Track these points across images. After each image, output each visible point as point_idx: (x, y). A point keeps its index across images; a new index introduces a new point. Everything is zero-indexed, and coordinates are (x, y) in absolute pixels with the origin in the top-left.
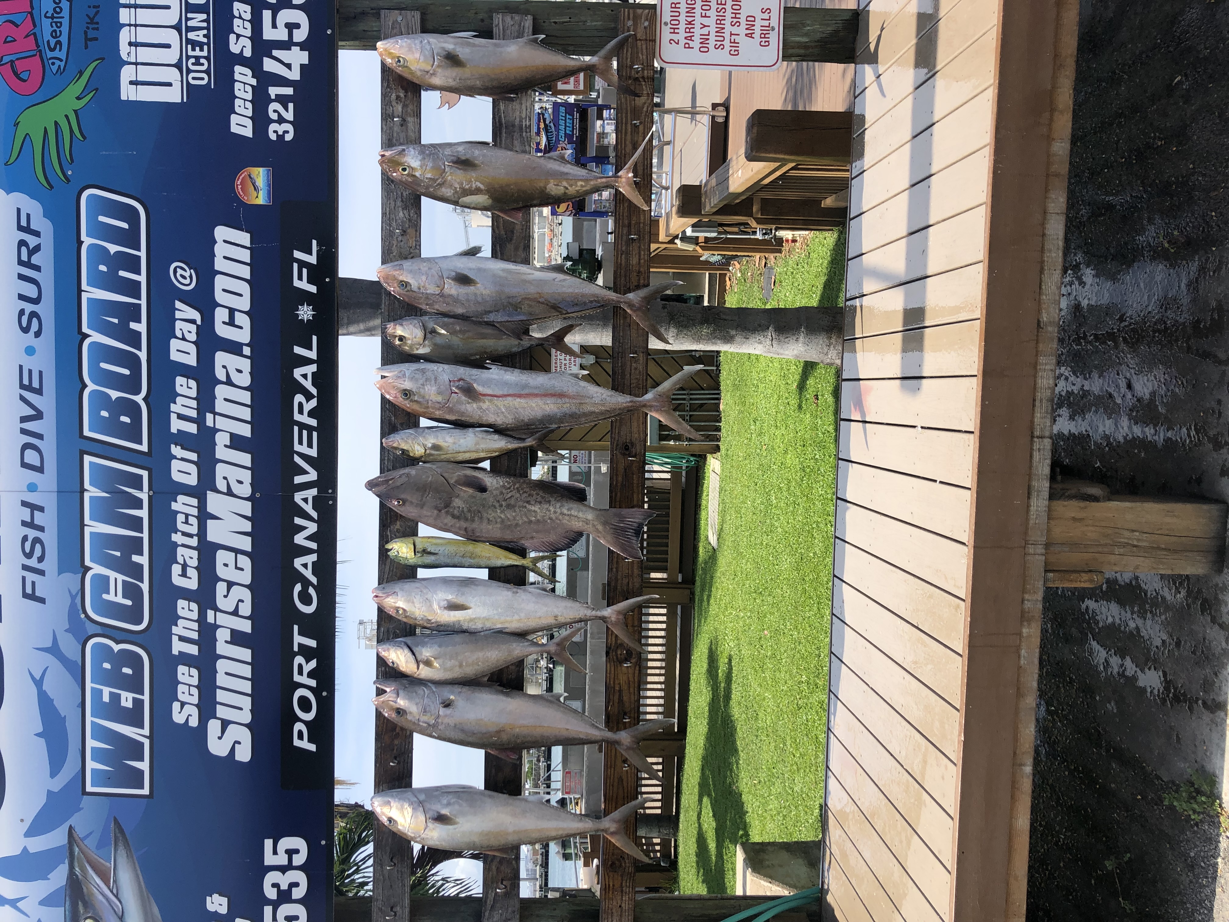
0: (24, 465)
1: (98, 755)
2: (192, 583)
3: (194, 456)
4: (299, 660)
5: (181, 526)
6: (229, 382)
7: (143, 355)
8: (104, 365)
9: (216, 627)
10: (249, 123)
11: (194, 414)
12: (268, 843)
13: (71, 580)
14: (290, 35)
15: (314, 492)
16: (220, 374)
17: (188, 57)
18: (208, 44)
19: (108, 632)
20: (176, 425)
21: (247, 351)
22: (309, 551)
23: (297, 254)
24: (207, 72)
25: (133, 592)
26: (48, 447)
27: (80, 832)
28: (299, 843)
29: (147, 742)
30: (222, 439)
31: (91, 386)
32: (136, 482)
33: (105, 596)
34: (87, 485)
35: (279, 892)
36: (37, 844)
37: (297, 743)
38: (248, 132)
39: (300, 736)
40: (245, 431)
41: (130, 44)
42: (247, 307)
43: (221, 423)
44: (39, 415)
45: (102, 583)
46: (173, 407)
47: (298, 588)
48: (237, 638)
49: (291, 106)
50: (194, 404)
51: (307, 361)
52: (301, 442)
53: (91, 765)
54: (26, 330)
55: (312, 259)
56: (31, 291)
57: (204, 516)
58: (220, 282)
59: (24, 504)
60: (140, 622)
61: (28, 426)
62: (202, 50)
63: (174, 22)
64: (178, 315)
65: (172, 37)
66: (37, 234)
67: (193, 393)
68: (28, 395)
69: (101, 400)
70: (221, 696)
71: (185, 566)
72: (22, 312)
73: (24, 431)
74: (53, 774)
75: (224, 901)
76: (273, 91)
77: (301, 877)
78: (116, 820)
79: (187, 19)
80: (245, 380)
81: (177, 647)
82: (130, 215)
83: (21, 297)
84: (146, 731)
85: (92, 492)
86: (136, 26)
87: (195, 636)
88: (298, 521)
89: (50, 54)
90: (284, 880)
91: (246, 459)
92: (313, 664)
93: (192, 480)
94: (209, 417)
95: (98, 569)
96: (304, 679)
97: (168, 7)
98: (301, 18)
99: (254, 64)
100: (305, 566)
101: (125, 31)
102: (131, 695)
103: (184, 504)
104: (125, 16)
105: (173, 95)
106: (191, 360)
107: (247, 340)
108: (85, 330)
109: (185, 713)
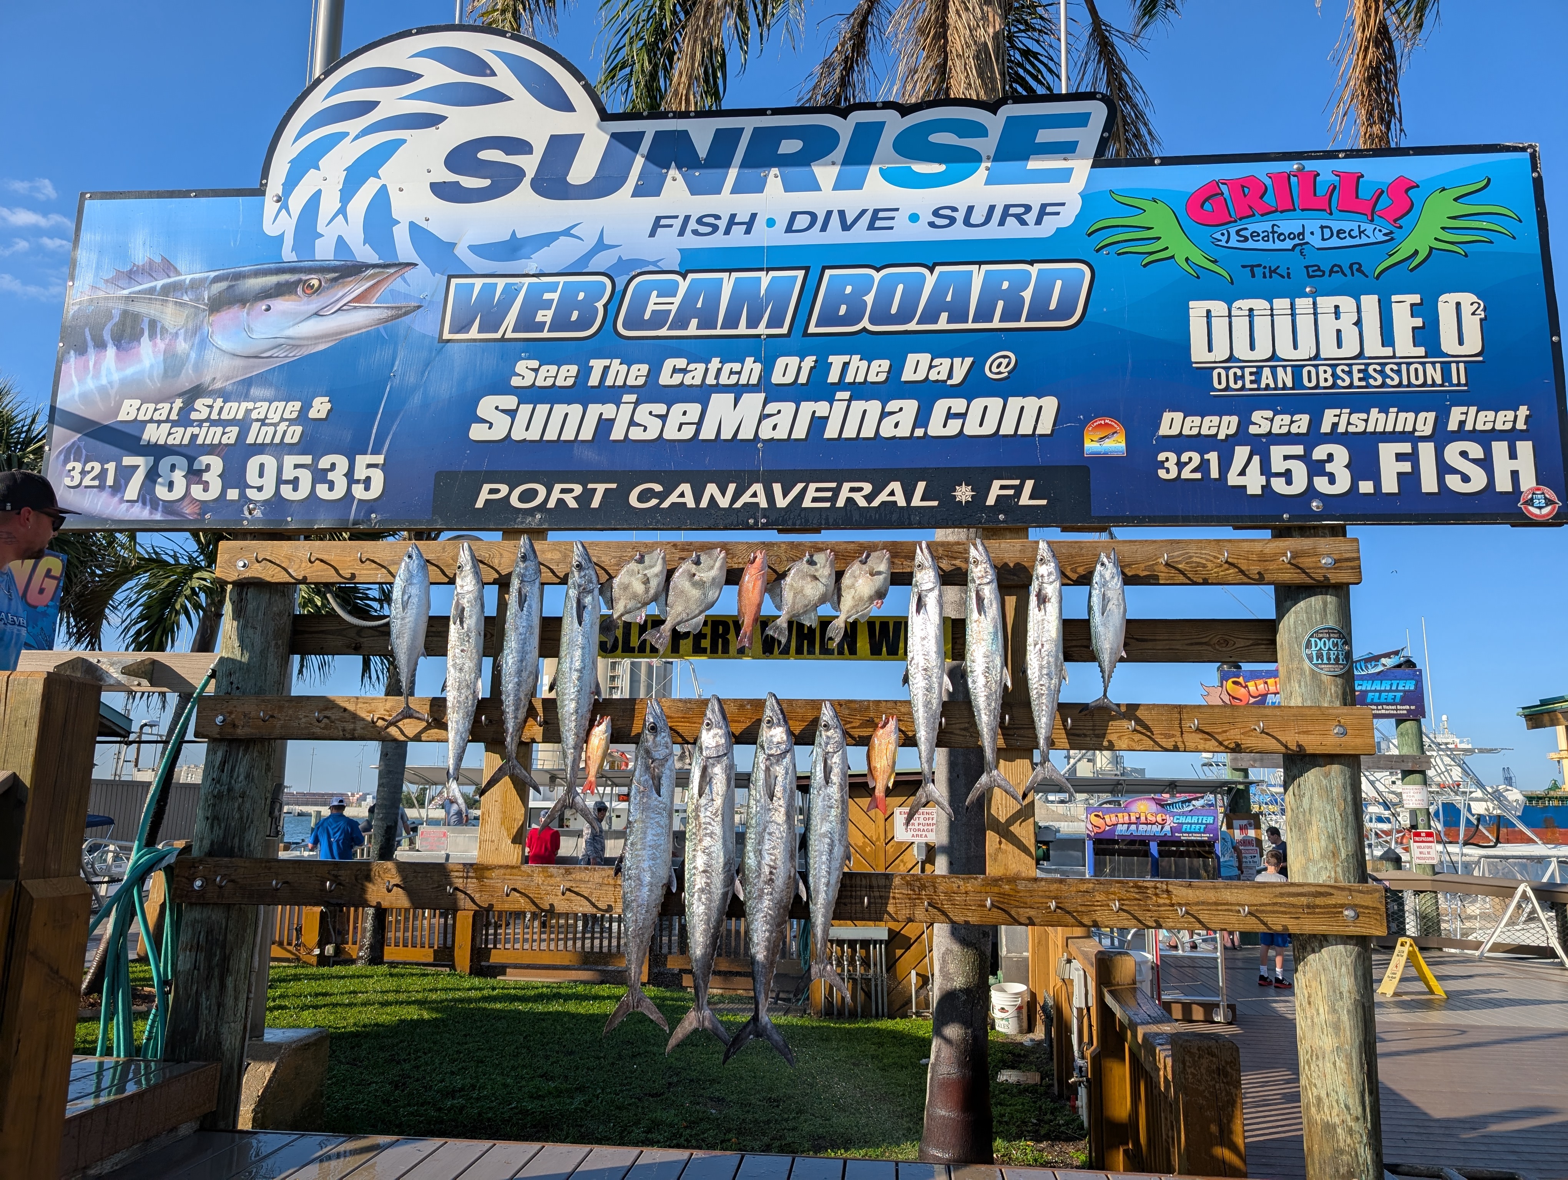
0: (794, 215)
1: (489, 290)
2: (665, 379)
3: (803, 379)
4: (578, 489)
5: (727, 367)
6: (883, 415)
7: (912, 326)
8: (900, 287)
9: (618, 403)
10: (1175, 431)
11: (849, 379)
12: (379, 459)
14: (1278, 475)
15: (764, 504)
16: (892, 406)
18: (1258, 389)
19: (617, 297)
20: (836, 361)
21: (919, 432)
22: (698, 499)
23: (1029, 484)
24: (1228, 388)
25: (659, 319)
26: (814, 237)
27: (409, 273)
28: (376, 489)
29: (498, 335)
30: (821, 408)
31: (877, 276)
32: (776, 322)
33: (655, 293)
34: (772, 274)
35: (326, 471)
36: (401, 235)
37: (486, 487)
38: (1164, 430)
39: (492, 491)
40: (831, 432)
41: (1251, 310)
42: (967, 431)
43: (839, 408)
44: (846, 227)
45: (669, 291)
46: (856, 358)
47: (658, 488)
48: (605, 425)
49: (1198, 476)
50: (860, 379)
51: (909, 496)
52: (818, 490)
53: (479, 283)
54: (936, 213)
55: (1025, 500)
56: (977, 217)
57: (738, 391)
58: (995, 404)
59: (754, 216)
60: (625, 326)
61: (835, 217)
62: (1252, 382)
63: (1279, 353)
64: (957, 361)
65: (1263, 351)
66: (1039, 222)
67: (872, 378)
68: (867, 217)
69: (863, 286)
70: (542, 409)
71: (684, 371)
73: (829, 214)
75: (323, 415)
76: (1213, 457)
77: (338, 494)
79: (1284, 367)
80: (887, 430)
81: (597, 365)
82: (1063, 312)
83: (970, 209)
84: (510, 335)
85: (765, 279)
86: (1272, 315)
87: (609, 382)
88: (732, 487)
89: (1233, 231)
90: (338, 477)
91: (800, 432)
92: (573, 504)
93: (777, 378)
94: (846, 395)
95: (683, 286)
96: (556, 494)
97: (1295, 347)
98: (1299, 485)
99: (1241, 436)
100: (682, 495)
101: (1265, 304)
102: (548, 320)
103: (751, 370)
104: (1282, 304)
105: (1199, 354)
106: (908, 375)
107: (931, 433)
108: (938, 269)
109: (525, 373)
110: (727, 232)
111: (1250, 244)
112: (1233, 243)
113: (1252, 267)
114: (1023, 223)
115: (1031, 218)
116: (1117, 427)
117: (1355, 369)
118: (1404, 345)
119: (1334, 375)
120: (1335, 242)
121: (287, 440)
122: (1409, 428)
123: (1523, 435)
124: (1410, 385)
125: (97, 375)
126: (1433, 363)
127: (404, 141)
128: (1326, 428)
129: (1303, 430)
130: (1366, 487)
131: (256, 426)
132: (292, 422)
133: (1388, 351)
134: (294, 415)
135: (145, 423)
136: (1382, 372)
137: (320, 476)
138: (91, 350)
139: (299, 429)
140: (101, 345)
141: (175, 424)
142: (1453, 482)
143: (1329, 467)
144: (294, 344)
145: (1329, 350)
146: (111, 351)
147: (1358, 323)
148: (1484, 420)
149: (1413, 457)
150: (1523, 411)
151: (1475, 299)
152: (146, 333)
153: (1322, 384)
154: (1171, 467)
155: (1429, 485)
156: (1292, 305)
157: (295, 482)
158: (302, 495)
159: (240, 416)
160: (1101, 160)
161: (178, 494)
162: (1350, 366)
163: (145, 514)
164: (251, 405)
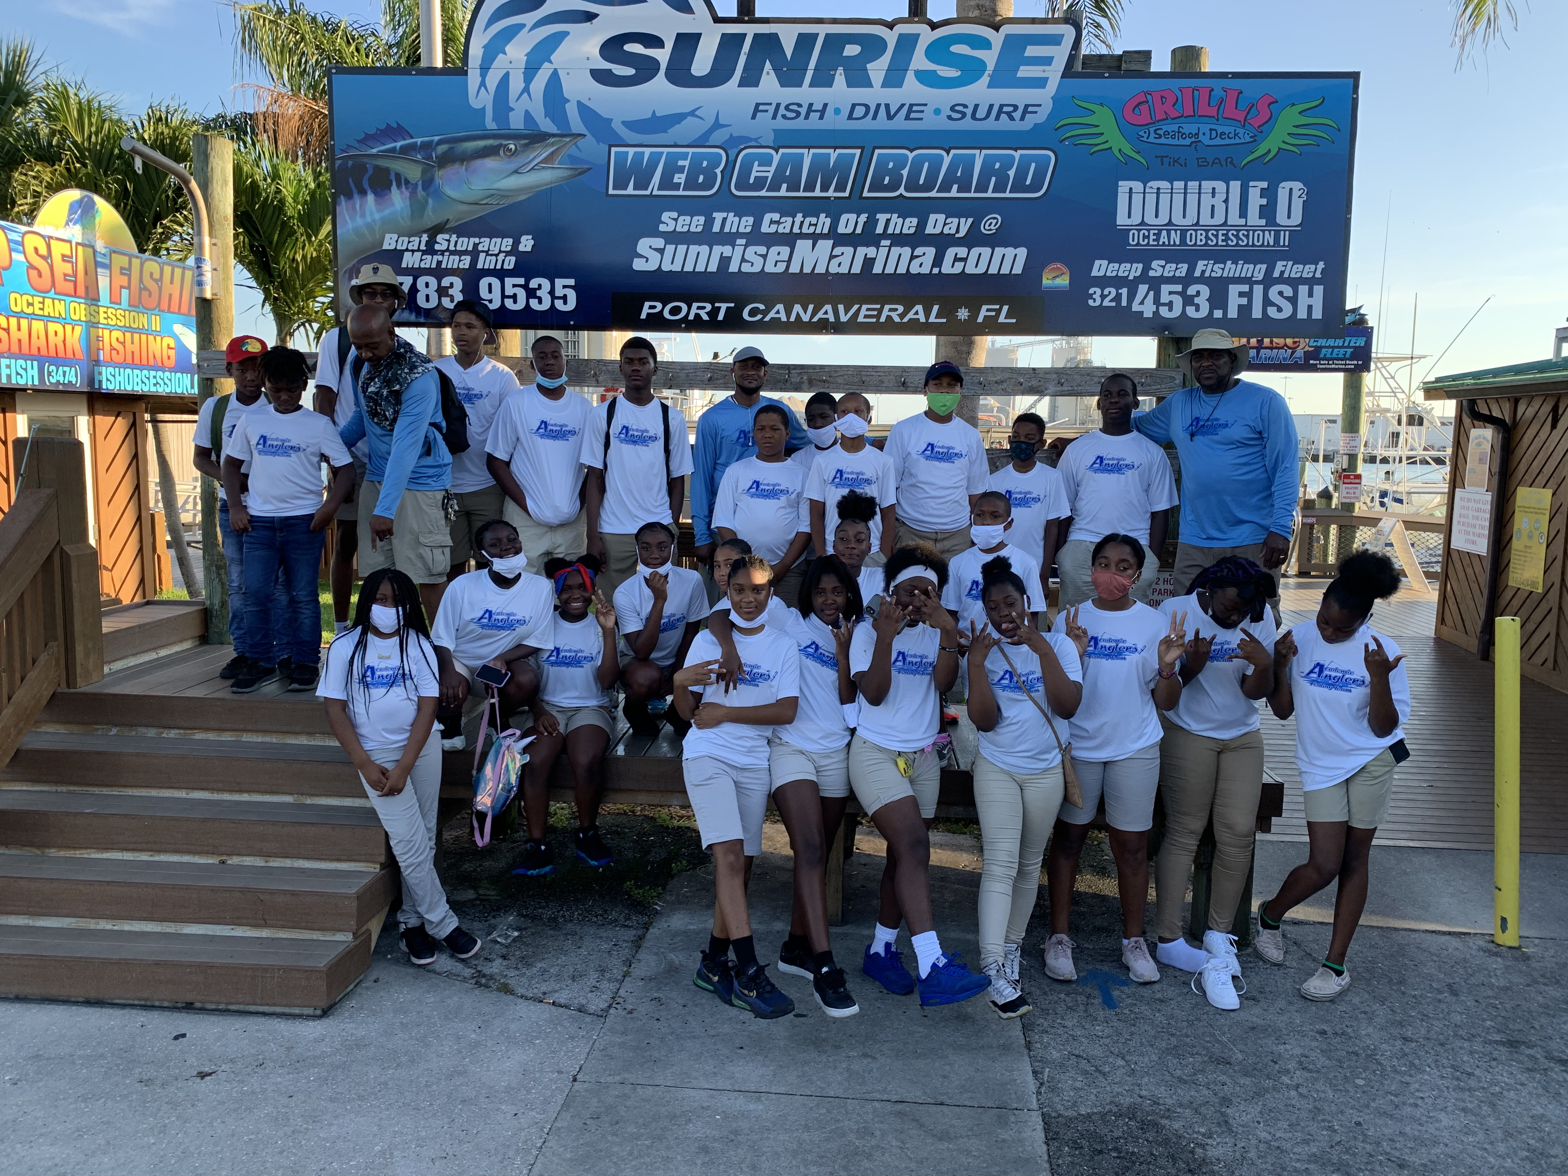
1: (639, 157)
2: (765, 228)
3: (859, 230)
4: (709, 307)
5: (807, 220)
6: (913, 257)
7: (933, 194)
8: (926, 165)
9: (733, 245)
10: (1101, 274)
11: (890, 231)
12: (571, 282)
13: (769, 140)
14: (1164, 304)
15: (832, 319)
16: (919, 251)
17: (1149, 230)
18: (1158, 245)
19: (730, 165)
20: (882, 218)
21: (936, 271)
22: (788, 315)
23: (1005, 308)
25: (760, 183)
26: (868, 124)
27: (581, 142)
28: (571, 305)
29: (648, 192)
30: (871, 252)
31: (911, 156)
32: (841, 187)
33: (756, 163)
34: (838, 151)
35: (535, 290)
36: (572, 110)
37: (647, 304)
38: (1095, 273)
39: (651, 307)
40: (877, 269)
41: (1158, 189)
42: (968, 271)
43: (883, 251)
44: (890, 117)
45: (766, 161)
46: (895, 216)
47: (762, 307)
48: (725, 261)
49: (1114, 304)
50: (897, 231)
51: (927, 316)
52: (868, 310)
53: (631, 151)
54: (952, 109)
55: (1002, 319)
56: (981, 114)
57: (815, 238)
58: (986, 251)
59: (825, 105)
60: (736, 188)
61: (883, 109)
62: (1154, 240)
63: (1174, 221)
64: (963, 220)
65: (1163, 219)
67: (905, 231)
68: (905, 110)
69: (901, 163)
70: (682, 248)
71: (778, 223)
72: (965, 106)
73: (878, 106)
74: (624, 123)
75: (529, 249)
76: (1124, 291)
77: (546, 306)
78: (589, 169)
79: (1176, 230)
80: (914, 269)
81: (718, 216)
82: (1035, 186)
83: (976, 106)
84: (655, 192)
85: (834, 155)
86: (1172, 193)
87: (727, 230)
88: (811, 307)
89: (1152, 130)
90: (544, 293)
91: (857, 269)
92: (705, 317)
93: (841, 229)
94: (888, 243)
95: (776, 158)
96: (694, 310)
97: (1184, 217)
98: (1176, 312)
99: (1144, 278)
100: (778, 312)
101: (1168, 185)
102: (682, 181)
103: (824, 222)
104: (1179, 185)
105: (1122, 219)
106: (929, 230)
107: (943, 271)
108: (953, 152)
109: (669, 221)
110: (807, 117)
111: (1163, 140)
112: (1151, 139)
113: (1162, 157)
114: (1012, 119)
115: (1017, 115)
116: (1065, 269)
117: (1220, 233)
118: (1254, 218)
119: (1207, 237)
120: (1218, 141)
121: (506, 267)
122: (1249, 275)
123: (1318, 282)
124: (1253, 245)
125: (363, 215)
126: (1270, 231)
127: (567, 33)
128: (1197, 274)
129: (1183, 274)
130: (1218, 314)
131: (482, 255)
132: (508, 254)
133: (1242, 222)
134: (509, 248)
135: (403, 251)
136: (1237, 236)
137: (531, 293)
139: (513, 259)
140: (363, 193)
141: (424, 253)
142: (1272, 312)
143: (1196, 300)
144: (503, 194)
145: (1205, 220)
146: (371, 197)
147: (1226, 201)
148: (1295, 270)
149: (1249, 295)
150: (1321, 265)
151: (1302, 186)
152: (394, 184)
153: (1199, 243)
154: (1097, 298)
155: (1257, 313)
156: (1186, 186)
157: (514, 297)
158: (520, 305)
159: (470, 248)
160: (1068, 72)
161: (433, 303)
162: (1217, 231)
163: (413, 318)
164: (477, 240)
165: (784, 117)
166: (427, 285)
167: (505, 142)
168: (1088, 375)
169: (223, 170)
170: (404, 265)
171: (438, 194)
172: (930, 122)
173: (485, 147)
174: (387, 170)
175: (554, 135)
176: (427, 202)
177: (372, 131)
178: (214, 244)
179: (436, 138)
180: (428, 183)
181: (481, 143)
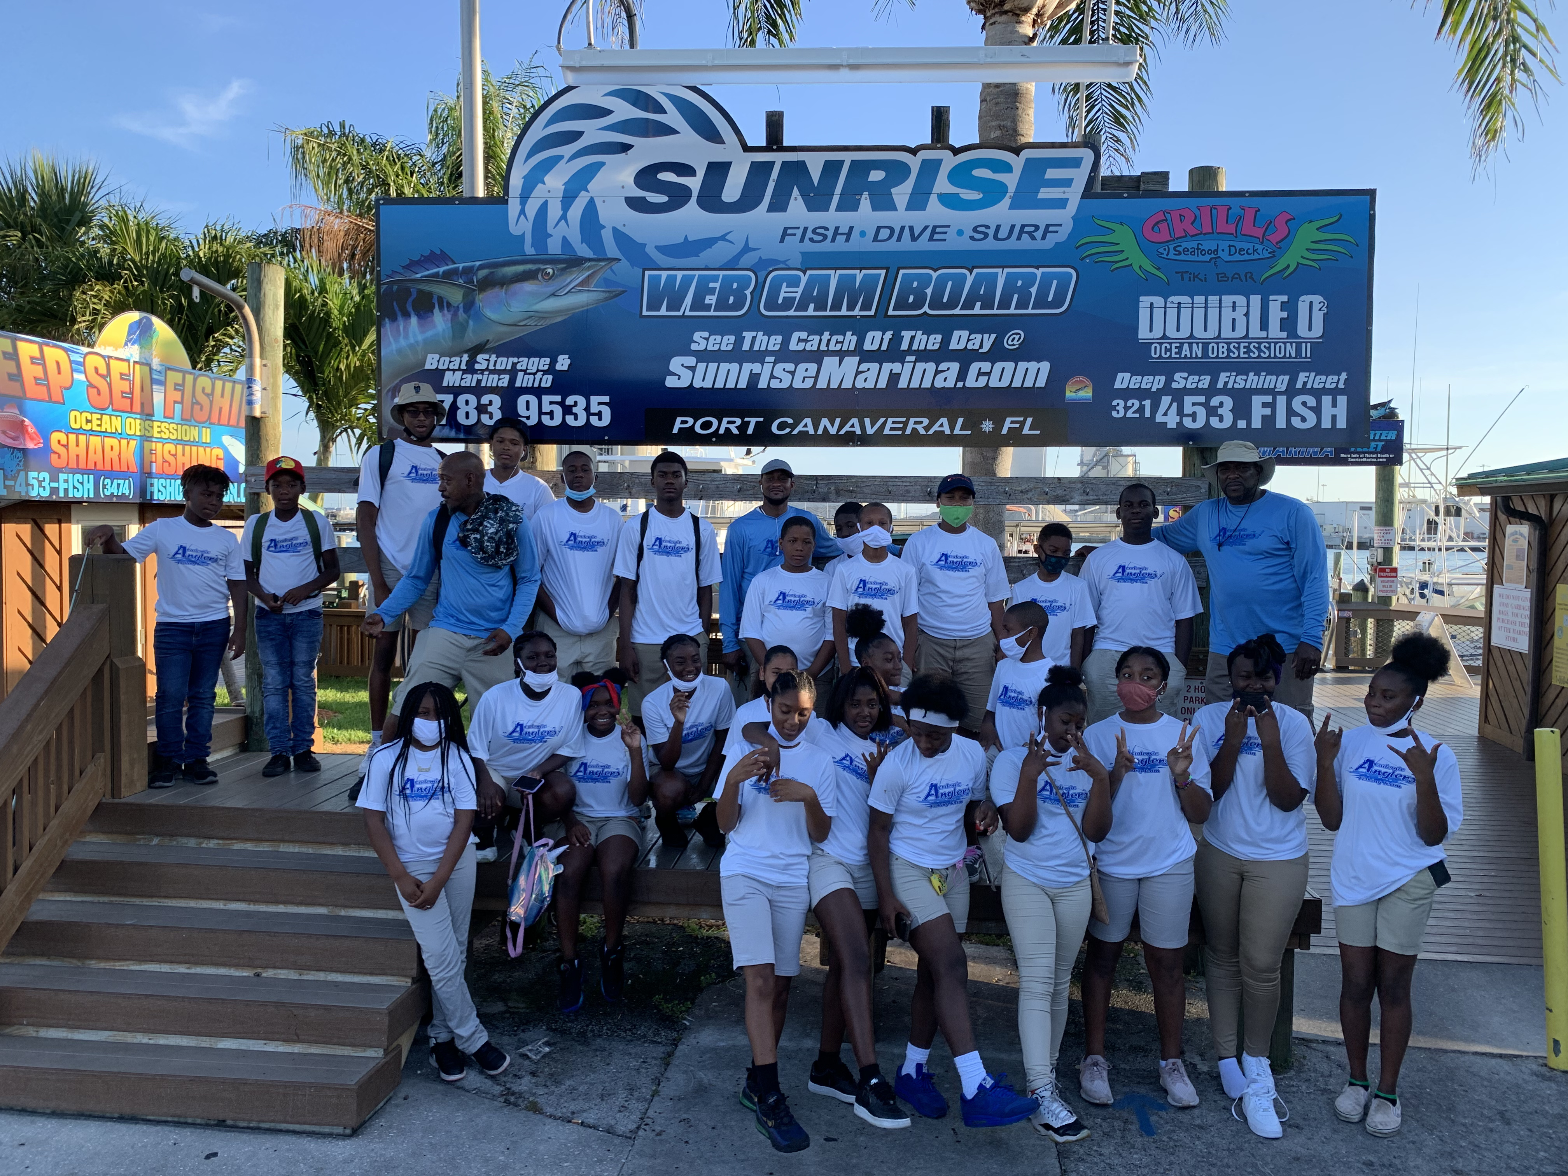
0: (879, 229)
1: (671, 279)
2: (793, 346)
3: (884, 347)
4: (738, 421)
5: (834, 338)
6: (937, 372)
7: (957, 311)
8: (950, 284)
9: (763, 362)
10: (1124, 386)
11: (915, 347)
12: (606, 399)
13: (797, 261)
14: (1188, 415)
15: (858, 432)
16: (943, 366)
17: (1170, 344)
18: (1180, 358)
19: (759, 286)
20: (907, 335)
21: (960, 385)
22: (816, 428)
23: (1029, 420)
24: (1160, 357)
25: (788, 303)
27: (616, 266)
28: (606, 420)
29: (680, 313)
30: (896, 367)
31: (935, 275)
32: (866, 307)
33: (785, 284)
34: (864, 272)
35: (571, 407)
36: (607, 236)
37: (679, 420)
38: (1117, 385)
39: (683, 422)
40: (903, 384)
41: (1179, 303)
42: (992, 385)
43: (908, 367)
44: (914, 238)
45: (794, 282)
46: (920, 333)
47: (790, 421)
48: (754, 378)
49: (1137, 415)
50: (922, 347)
51: (952, 428)
52: (894, 423)
53: (664, 274)
54: (975, 229)
55: (1026, 431)
57: (841, 355)
58: (1009, 366)
59: (851, 228)
60: (766, 309)
61: (907, 231)
62: (1176, 353)
63: (1195, 334)
64: (986, 336)
65: (1185, 333)
66: (1044, 238)
67: (929, 347)
68: (929, 230)
69: (925, 282)
70: (713, 366)
71: (806, 341)
72: (988, 227)
73: (903, 228)
74: (657, 247)
75: (565, 368)
76: (1147, 403)
77: (581, 422)
79: (1197, 343)
80: (939, 383)
81: (748, 335)
82: (1057, 303)
83: (998, 227)
84: (688, 313)
85: (859, 275)
86: (1193, 307)
87: (756, 348)
88: (838, 421)
89: (1171, 247)
90: (579, 410)
91: (882, 384)
92: (735, 431)
93: (867, 346)
94: (913, 358)
95: (804, 279)
96: (724, 425)
97: (1206, 330)
98: (1200, 423)
99: (1166, 390)
100: (806, 426)
101: (1189, 300)
102: (713, 302)
103: (850, 340)
104: (1199, 299)
105: (1143, 333)
106: (953, 346)
107: (967, 385)
108: (975, 271)
109: (700, 340)
110: (833, 240)
111: (1182, 257)
112: (1171, 256)
113: (1182, 273)
114: (1033, 238)
115: (1039, 234)
116: (1088, 382)
117: (1242, 345)
118: (1275, 330)
119: (1229, 350)
120: (1237, 257)
121: (543, 385)
122: (1272, 386)
123: (1341, 392)
124: (1275, 357)
125: (406, 337)
127: (603, 164)
128: (1220, 385)
129: (1206, 386)
130: (1242, 424)
131: (521, 374)
132: (545, 372)
133: (1264, 334)
134: (546, 367)
135: (444, 371)
136: (1259, 349)
137: (568, 410)
138: (400, 318)
139: (550, 377)
140: (407, 315)
141: (465, 372)
142: (1296, 422)
143: (1220, 411)
144: (541, 315)
145: (1227, 333)
146: (414, 320)
147: (1247, 315)
148: (1319, 381)
149: (1272, 405)
150: (1344, 376)
151: (1322, 299)
152: (437, 306)
153: (1220, 355)
154: (1120, 409)
155: (1281, 423)
156: (1206, 300)
157: (551, 414)
158: (557, 421)
159: (509, 368)
160: (1088, 193)
161: (472, 420)
162: (1239, 343)
163: (453, 434)
164: (515, 360)
165: (811, 240)
166: (467, 402)
167: (543, 267)
168: (1113, 484)
169: (275, 295)
170: (445, 384)
171: (479, 317)
172: (952, 243)
173: (524, 272)
174: (430, 294)
175: (590, 260)
176: (468, 323)
177: (416, 258)
178: (265, 365)
179: (478, 263)
180: (469, 305)
181: (520, 268)
